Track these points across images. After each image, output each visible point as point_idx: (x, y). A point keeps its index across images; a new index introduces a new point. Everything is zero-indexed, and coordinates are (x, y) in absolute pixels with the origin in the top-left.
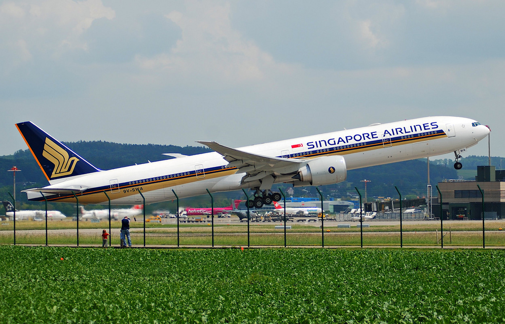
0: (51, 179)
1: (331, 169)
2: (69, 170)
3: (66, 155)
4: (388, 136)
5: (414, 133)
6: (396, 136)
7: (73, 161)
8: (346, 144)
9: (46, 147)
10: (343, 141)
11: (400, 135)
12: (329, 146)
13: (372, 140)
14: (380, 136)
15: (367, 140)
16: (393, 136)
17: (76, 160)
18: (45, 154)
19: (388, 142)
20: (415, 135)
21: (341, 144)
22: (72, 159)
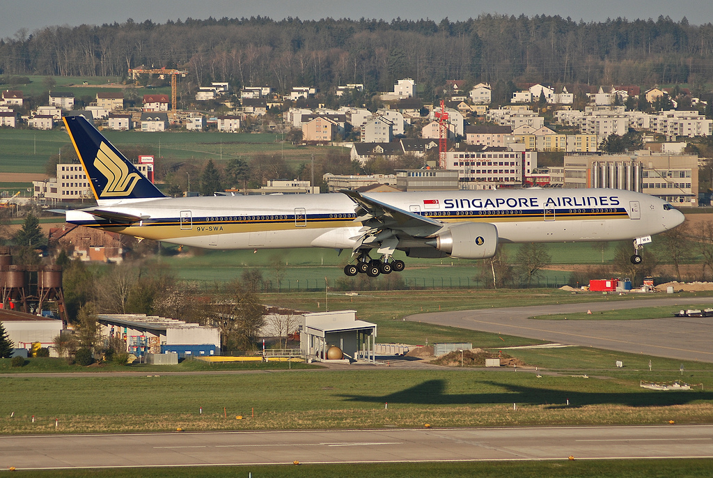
0: (100, 198)
1: (480, 240)
2: (126, 190)
3: (125, 169)
4: (551, 206)
5: (587, 207)
6: (562, 207)
7: (133, 178)
8: (496, 209)
9: (99, 154)
10: (492, 203)
11: (568, 207)
12: (473, 208)
13: (530, 208)
14: (541, 205)
15: (524, 207)
17: (138, 178)
18: (97, 164)
19: (551, 214)
20: (588, 210)
21: (490, 208)
22: (132, 175)
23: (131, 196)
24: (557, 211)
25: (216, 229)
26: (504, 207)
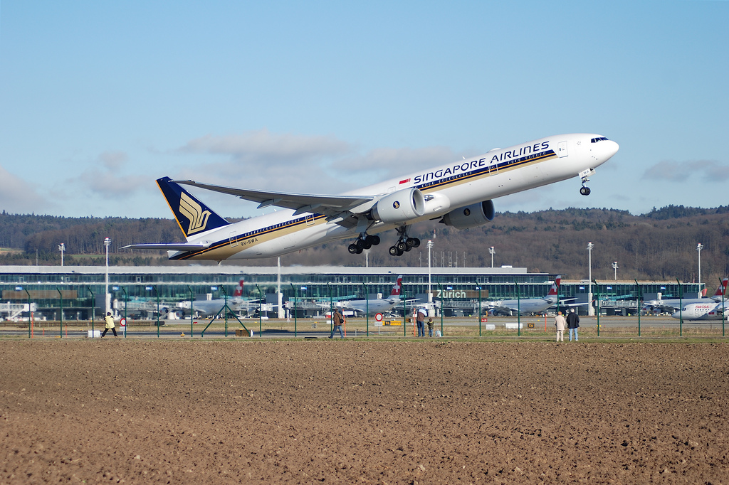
0: (188, 236)
1: (396, 204)
2: (202, 225)
3: (199, 208)
4: (495, 162)
5: (523, 156)
6: (503, 161)
7: (205, 215)
8: (453, 175)
9: (182, 202)
10: (450, 171)
11: (508, 159)
12: (435, 179)
13: (479, 168)
14: (487, 164)
15: (474, 169)
16: (500, 162)
17: (209, 213)
18: (181, 210)
19: (494, 168)
20: (523, 159)
21: (448, 175)
22: (205, 212)
23: (207, 229)
24: (499, 165)
25: (253, 241)
26: (459, 172)
